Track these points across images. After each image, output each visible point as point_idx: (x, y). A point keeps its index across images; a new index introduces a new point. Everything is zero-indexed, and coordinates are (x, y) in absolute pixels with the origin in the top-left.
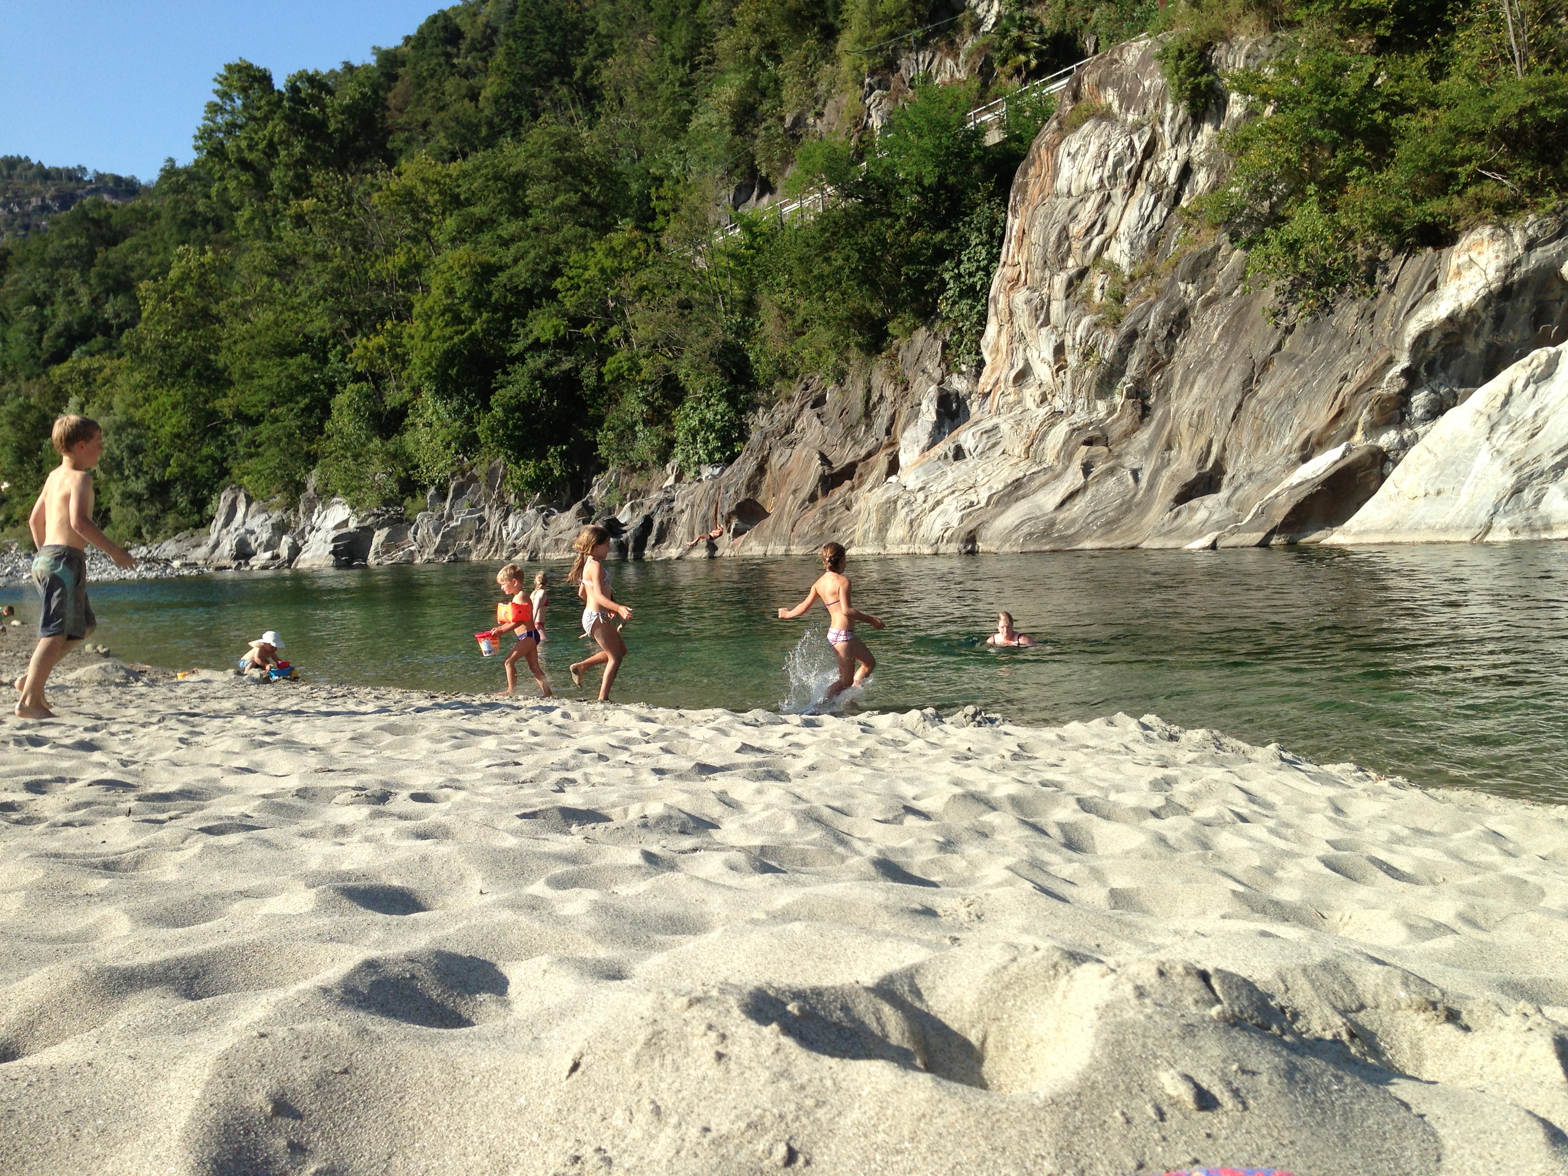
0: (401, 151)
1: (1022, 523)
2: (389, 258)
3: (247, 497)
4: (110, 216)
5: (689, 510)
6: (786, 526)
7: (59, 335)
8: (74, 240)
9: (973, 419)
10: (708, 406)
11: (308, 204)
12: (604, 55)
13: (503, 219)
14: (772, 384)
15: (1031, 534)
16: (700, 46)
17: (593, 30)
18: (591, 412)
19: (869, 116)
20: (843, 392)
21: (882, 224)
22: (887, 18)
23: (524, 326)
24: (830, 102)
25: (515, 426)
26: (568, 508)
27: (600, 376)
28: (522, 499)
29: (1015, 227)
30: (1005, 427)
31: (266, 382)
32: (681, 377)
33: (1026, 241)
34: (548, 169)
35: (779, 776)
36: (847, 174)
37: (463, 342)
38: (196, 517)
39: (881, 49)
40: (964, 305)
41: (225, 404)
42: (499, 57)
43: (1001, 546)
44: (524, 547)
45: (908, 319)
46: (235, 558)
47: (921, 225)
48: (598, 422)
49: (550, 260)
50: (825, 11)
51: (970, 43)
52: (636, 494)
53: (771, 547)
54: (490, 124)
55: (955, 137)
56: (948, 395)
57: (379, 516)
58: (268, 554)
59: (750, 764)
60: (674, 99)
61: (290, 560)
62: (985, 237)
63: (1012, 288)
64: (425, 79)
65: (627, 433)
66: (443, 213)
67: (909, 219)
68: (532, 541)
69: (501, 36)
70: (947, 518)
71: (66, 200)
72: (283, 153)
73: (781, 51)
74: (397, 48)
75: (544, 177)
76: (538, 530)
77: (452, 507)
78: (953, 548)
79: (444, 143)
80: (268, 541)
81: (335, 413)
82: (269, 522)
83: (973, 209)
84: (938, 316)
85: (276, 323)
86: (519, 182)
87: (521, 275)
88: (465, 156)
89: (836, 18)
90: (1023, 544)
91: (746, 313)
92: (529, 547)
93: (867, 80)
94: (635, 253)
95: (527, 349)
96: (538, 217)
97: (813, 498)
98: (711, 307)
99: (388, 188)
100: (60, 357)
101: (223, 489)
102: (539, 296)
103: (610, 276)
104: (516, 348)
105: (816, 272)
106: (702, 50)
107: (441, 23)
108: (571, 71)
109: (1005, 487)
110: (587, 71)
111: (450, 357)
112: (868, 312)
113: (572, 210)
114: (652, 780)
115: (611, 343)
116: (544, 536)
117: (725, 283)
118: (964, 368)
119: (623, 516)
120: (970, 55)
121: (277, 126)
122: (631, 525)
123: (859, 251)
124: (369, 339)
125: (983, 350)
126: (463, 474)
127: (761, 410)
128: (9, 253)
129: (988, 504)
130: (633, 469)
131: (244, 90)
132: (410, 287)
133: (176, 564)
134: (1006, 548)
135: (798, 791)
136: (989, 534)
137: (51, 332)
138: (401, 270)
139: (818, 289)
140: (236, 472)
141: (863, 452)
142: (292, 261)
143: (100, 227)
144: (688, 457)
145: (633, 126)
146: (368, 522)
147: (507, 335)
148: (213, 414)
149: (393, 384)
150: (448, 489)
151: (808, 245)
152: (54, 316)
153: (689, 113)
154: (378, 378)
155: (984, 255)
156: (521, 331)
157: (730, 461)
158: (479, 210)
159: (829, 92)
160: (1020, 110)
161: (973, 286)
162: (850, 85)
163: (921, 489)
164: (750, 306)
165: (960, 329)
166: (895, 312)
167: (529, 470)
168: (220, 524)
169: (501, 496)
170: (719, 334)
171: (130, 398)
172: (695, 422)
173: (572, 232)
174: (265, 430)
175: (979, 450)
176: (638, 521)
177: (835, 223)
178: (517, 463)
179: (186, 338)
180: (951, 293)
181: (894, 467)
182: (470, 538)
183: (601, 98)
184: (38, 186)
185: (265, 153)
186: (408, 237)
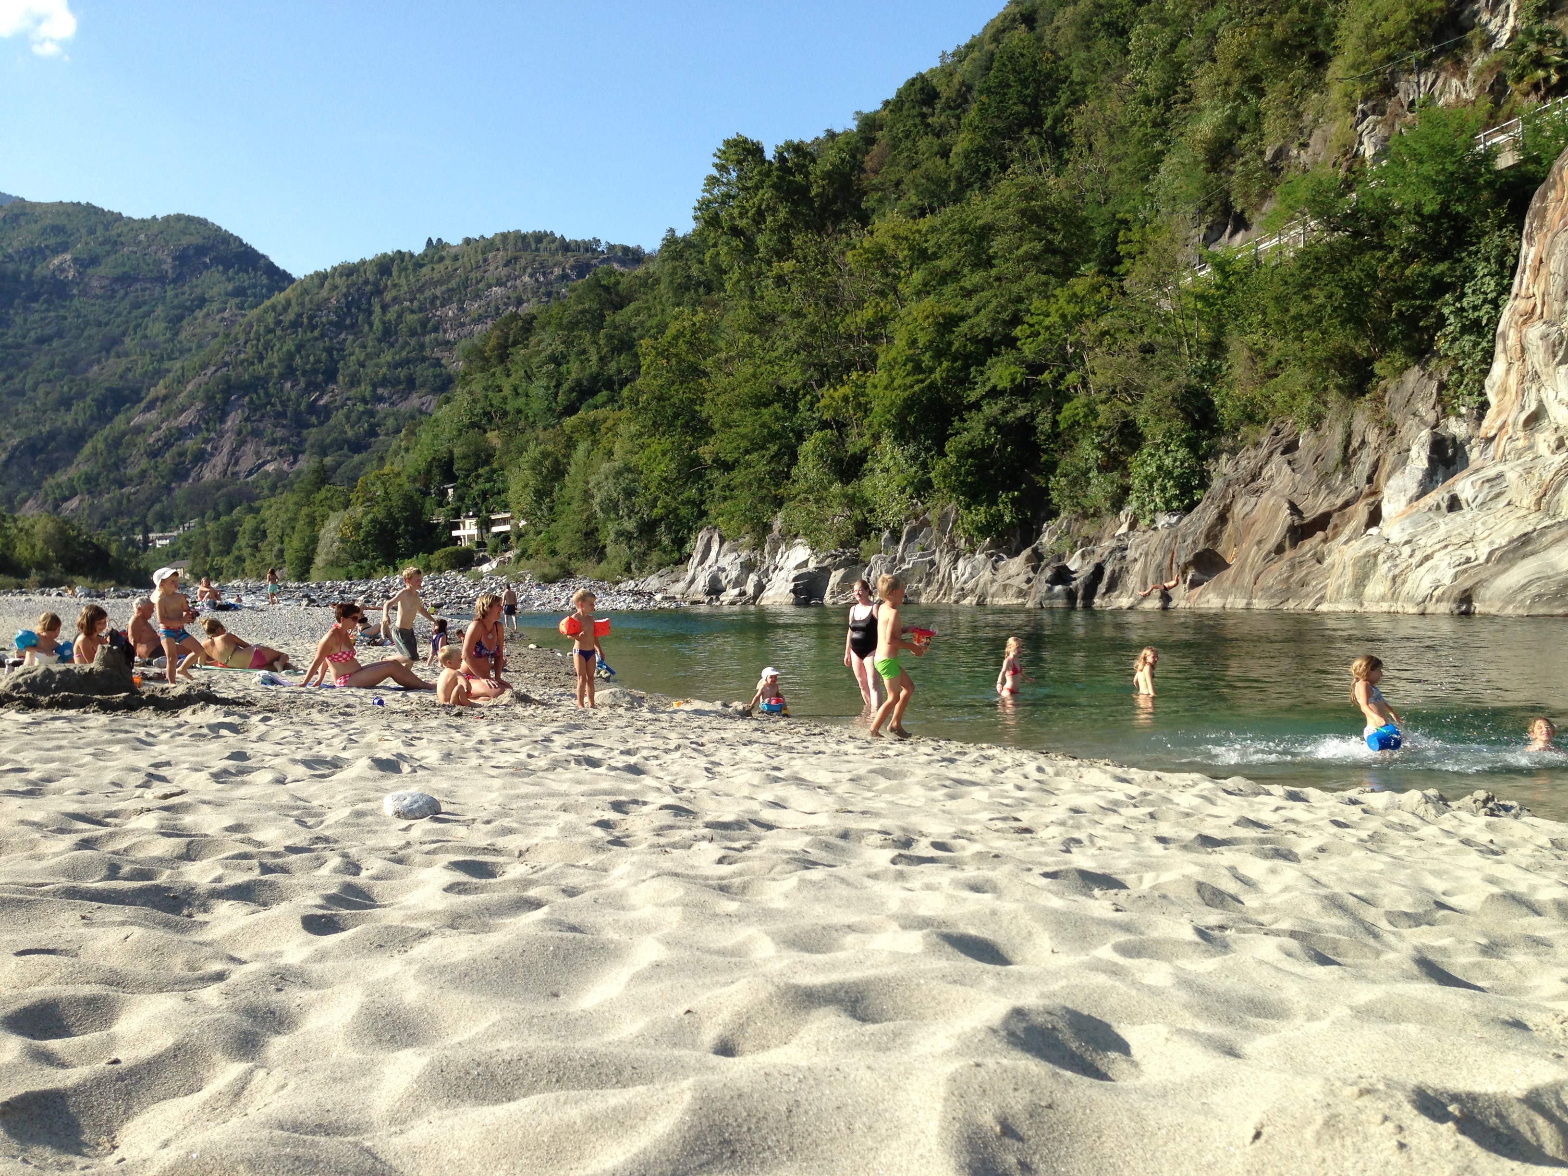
0: (873, 210)
1: (1530, 583)
2: (858, 312)
3: (720, 536)
4: (618, 283)
5: (1142, 559)
6: (1248, 578)
7: (572, 390)
8: (587, 306)
9: (1473, 466)
10: (1167, 452)
11: (788, 265)
12: (1075, 102)
13: (966, 271)
14: (1238, 430)
15: (1540, 596)
16: (1177, 84)
17: (1067, 78)
18: (1044, 457)
19: (1361, 143)
20: (1319, 438)
21: (1373, 257)
22: (1385, 41)
23: (982, 373)
24: (1317, 133)
25: (968, 473)
26: (1017, 553)
27: (1055, 423)
28: (972, 544)
29: (1531, 256)
30: (1512, 476)
31: (742, 430)
32: (1140, 422)
33: (1543, 271)
34: (1014, 220)
35: (1288, 856)
36: (1333, 207)
37: (922, 391)
38: (676, 555)
39: (1377, 73)
40: (1467, 341)
41: (706, 452)
42: (972, 113)
43: (1503, 607)
44: (972, 591)
45: (1398, 357)
46: (708, 593)
47: (1418, 256)
48: (1052, 467)
49: (1011, 308)
50: (1315, 39)
51: (1480, 60)
52: (1088, 541)
53: (1230, 599)
54: (959, 179)
55: (1460, 161)
56: (1444, 439)
57: (836, 557)
58: (736, 591)
59: (1253, 840)
60: (1146, 141)
61: (755, 597)
62: (1494, 267)
63: (1524, 322)
64: (900, 140)
65: (1080, 479)
66: (911, 268)
67: (1403, 251)
68: (981, 585)
69: (975, 94)
70: (1438, 575)
71: (582, 269)
72: (769, 219)
73: (1264, 84)
74: (877, 112)
75: (1011, 228)
76: (986, 575)
77: (904, 550)
78: (1444, 608)
79: (914, 200)
80: (737, 578)
81: (801, 459)
82: (738, 561)
83: (1478, 237)
84: (1435, 354)
85: (754, 375)
86: (986, 232)
87: (982, 324)
88: (933, 211)
89: (1328, 45)
90: (1530, 606)
91: (1213, 356)
92: (978, 591)
93: (1360, 107)
94: (1098, 297)
95: (983, 397)
96: (1001, 267)
97: (1279, 549)
98: (1174, 350)
99: (862, 247)
100: (571, 410)
101: (701, 529)
102: (999, 344)
103: (1070, 323)
104: (973, 396)
105: (1293, 311)
106: (1179, 89)
107: (918, 85)
108: (1041, 120)
109: (1510, 542)
110: (1058, 120)
111: (910, 404)
112: (1352, 352)
113: (1036, 258)
114: (1158, 849)
115: (1068, 389)
116: (993, 581)
117: (1192, 326)
118: (1463, 410)
119: (1074, 563)
120: (1480, 73)
121: (766, 194)
122: (1081, 573)
123: (1345, 288)
124: (835, 390)
125: (1487, 390)
126: (916, 519)
127: (1224, 456)
128: (534, 317)
129: (1488, 560)
130: (1085, 516)
131: (739, 162)
132: (874, 339)
133: (658, 597)
134: (1509, 610)
135: (1315, 874)
136: (1488, 594)
137: (566, 386)
138: (869, 322)
139: (1295, 330)
140: (713, 513)
141: (1339, 502)
142: (771, 318)
143: (610, 293)
144: (1143, 504)
145: (1101, 171)
146: (826, 563)
147: (964, 381)
148: (695, 461)
149: (855, 431)
150: (901, 532)
151: (1286, 283)
152: (569, 373)
153: (1161, 153)
154: (841, 426)
155: (1492, 287)
156: (979, 379)
157: (1189, 509)
158: (944, 264)
159: (1316, 121)
160: (1539, 130)
161: (1477, 322)
162: (1340, 112)
163: (1407, 542)
164: (1217, 348)
165: (1460, 369)
166: (1383, 350)
167: (980, 515)
168: (696, 561)
169: (952, 540)
170: (1182, 379)
171: (628, 446)
172: (1152, 469)
173: (1035, 280)
174: (738, 476)
175: (1479, 501)
176: (1089, 569)
177: (1317, 259)
178: (968, 507)
179: (677, 391)
180: (1451, 329)
181: (1375, 518)
182: (920, 581)
183: (1070, 145)
184: (559, 257)
185: (754, 220)
186: (876, 292)
